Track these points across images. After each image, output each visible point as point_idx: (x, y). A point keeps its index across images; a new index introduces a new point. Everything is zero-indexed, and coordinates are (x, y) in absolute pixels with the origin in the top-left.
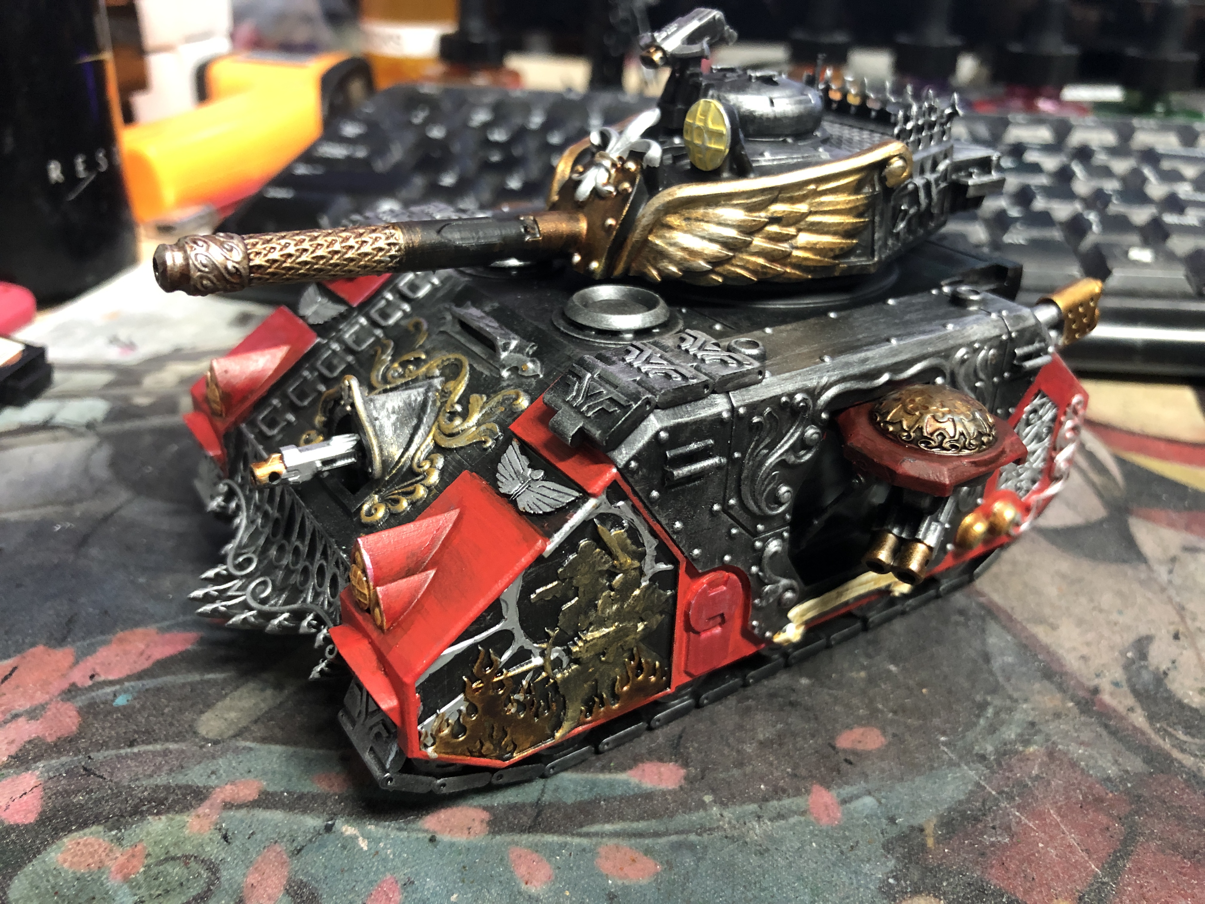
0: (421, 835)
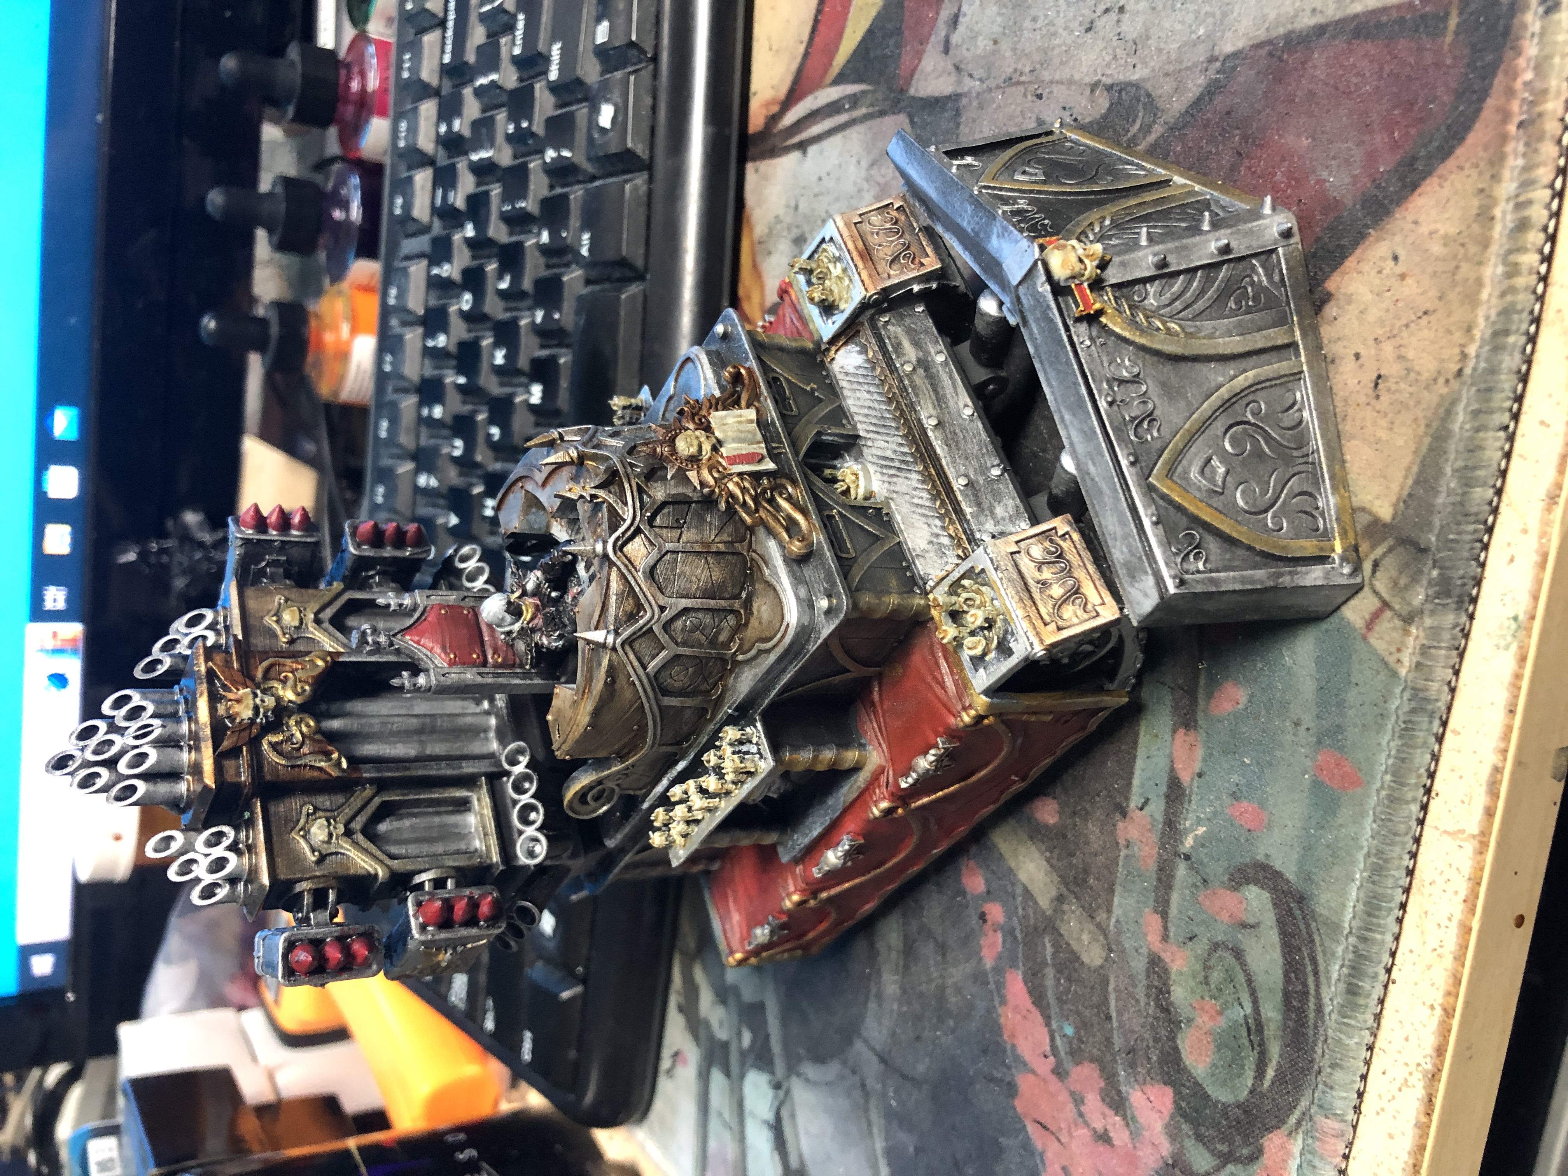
0: (1195, 784)
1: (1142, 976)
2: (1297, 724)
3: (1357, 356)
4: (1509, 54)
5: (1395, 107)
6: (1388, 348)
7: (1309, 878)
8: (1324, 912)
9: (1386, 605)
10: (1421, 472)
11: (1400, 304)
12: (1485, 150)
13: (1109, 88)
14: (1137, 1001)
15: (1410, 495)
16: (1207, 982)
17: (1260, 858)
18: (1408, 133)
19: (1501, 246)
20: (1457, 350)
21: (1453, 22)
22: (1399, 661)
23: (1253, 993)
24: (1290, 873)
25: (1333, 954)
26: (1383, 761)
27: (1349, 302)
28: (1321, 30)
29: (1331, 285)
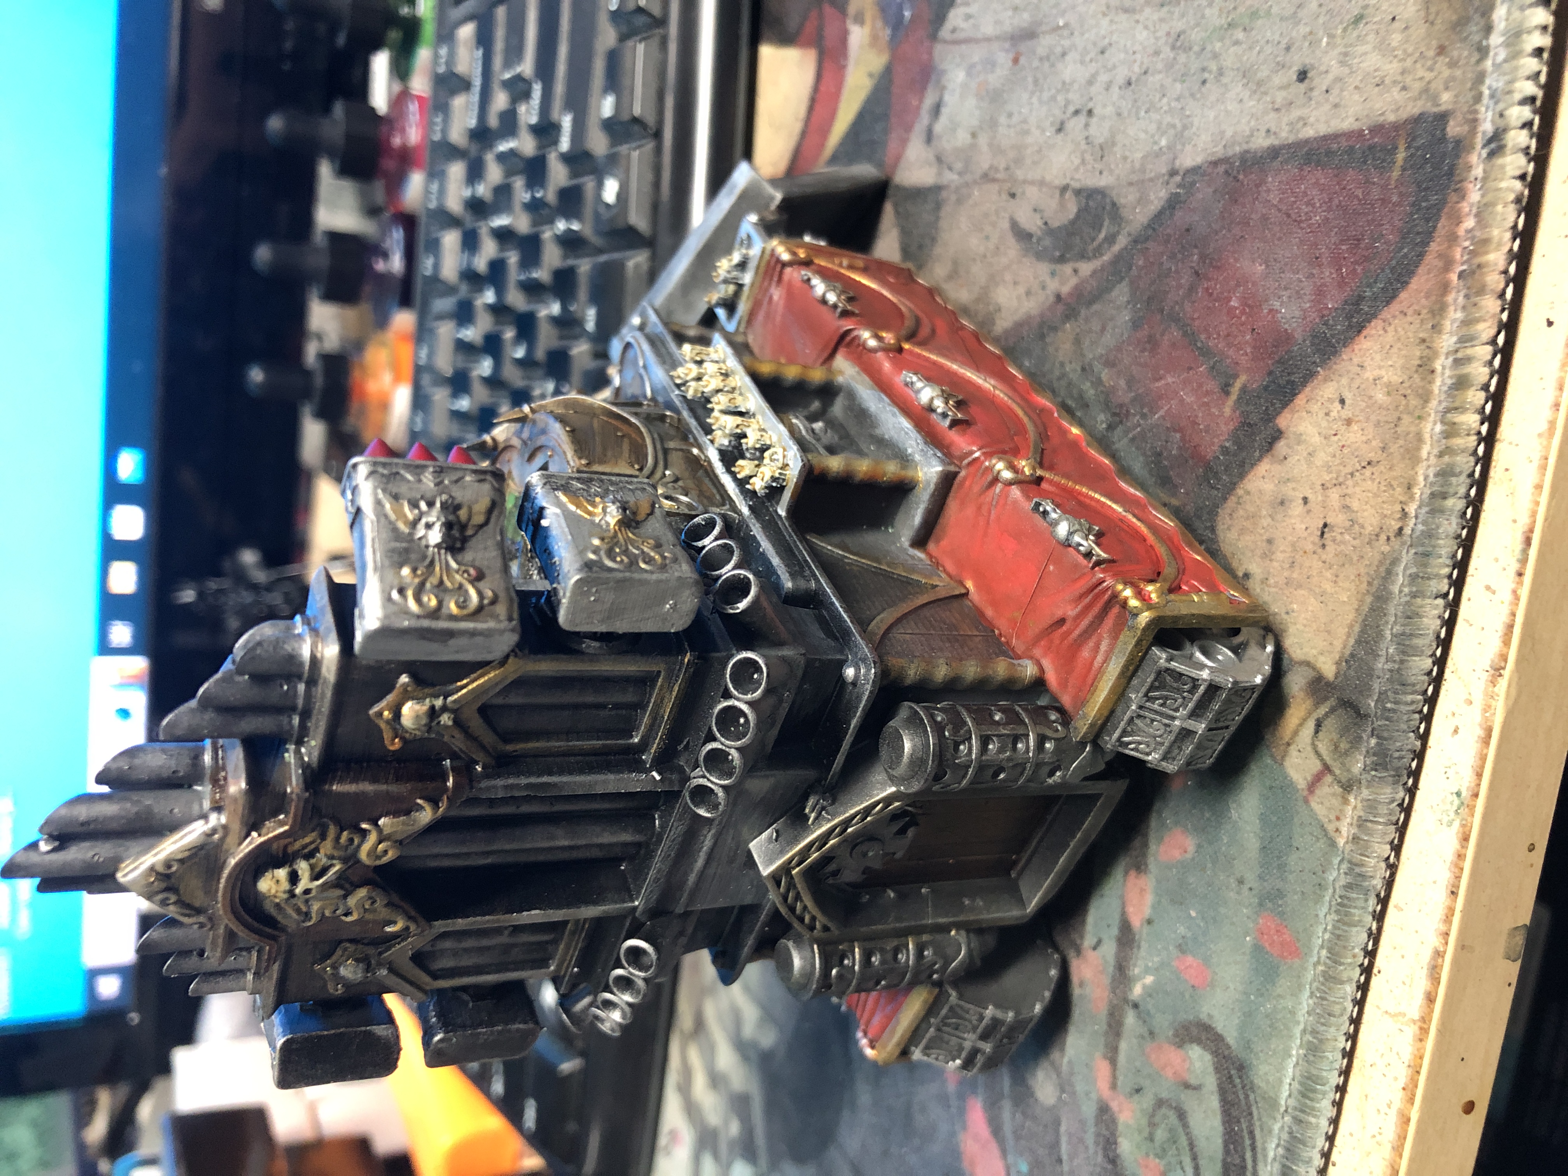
0: (1145, 931)
1: (1091, 1122)
2: (1241, 882)
3: (1305, 500)
4: (1453, 197)
5: (1342, 242)
6: (1334, 495)
7: (1248, 1046)
8: (1262, 1085)
9: (1327, 768)
10: (1363, 631)
11: (1345, 451)
12: (1427, 297)
13: (1078, 192)
14: (1087, 1148)
15: (1352, 655)
16: (1151, 1138)
17: (1203, 1017)
18: (1355, 270)
19: (1440, 402)
20: (1398, 507)
21: (1401, 156)
22: (1337, 830)
23: (1194, 1158)
24: (1231, 1037)
25: (1270, 1131)
26: (1320, 935)
27: (1299, 443)
28: (1274, 152)
29: (1282, 421)
